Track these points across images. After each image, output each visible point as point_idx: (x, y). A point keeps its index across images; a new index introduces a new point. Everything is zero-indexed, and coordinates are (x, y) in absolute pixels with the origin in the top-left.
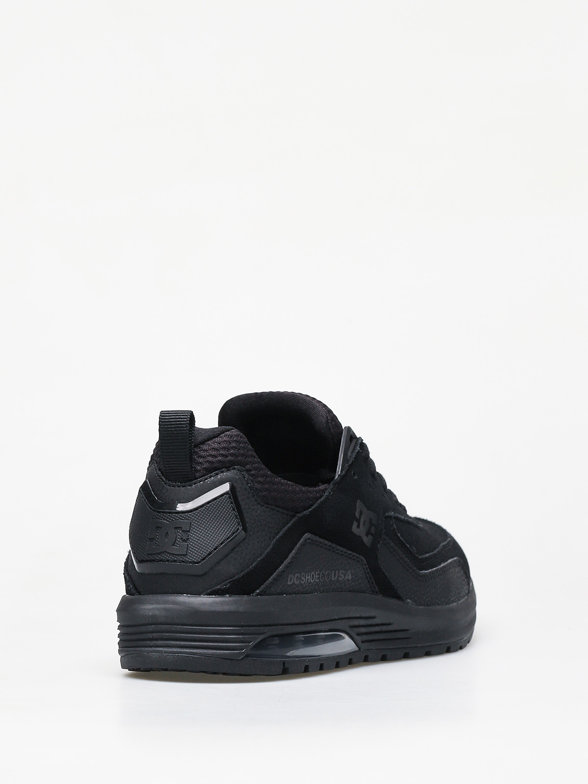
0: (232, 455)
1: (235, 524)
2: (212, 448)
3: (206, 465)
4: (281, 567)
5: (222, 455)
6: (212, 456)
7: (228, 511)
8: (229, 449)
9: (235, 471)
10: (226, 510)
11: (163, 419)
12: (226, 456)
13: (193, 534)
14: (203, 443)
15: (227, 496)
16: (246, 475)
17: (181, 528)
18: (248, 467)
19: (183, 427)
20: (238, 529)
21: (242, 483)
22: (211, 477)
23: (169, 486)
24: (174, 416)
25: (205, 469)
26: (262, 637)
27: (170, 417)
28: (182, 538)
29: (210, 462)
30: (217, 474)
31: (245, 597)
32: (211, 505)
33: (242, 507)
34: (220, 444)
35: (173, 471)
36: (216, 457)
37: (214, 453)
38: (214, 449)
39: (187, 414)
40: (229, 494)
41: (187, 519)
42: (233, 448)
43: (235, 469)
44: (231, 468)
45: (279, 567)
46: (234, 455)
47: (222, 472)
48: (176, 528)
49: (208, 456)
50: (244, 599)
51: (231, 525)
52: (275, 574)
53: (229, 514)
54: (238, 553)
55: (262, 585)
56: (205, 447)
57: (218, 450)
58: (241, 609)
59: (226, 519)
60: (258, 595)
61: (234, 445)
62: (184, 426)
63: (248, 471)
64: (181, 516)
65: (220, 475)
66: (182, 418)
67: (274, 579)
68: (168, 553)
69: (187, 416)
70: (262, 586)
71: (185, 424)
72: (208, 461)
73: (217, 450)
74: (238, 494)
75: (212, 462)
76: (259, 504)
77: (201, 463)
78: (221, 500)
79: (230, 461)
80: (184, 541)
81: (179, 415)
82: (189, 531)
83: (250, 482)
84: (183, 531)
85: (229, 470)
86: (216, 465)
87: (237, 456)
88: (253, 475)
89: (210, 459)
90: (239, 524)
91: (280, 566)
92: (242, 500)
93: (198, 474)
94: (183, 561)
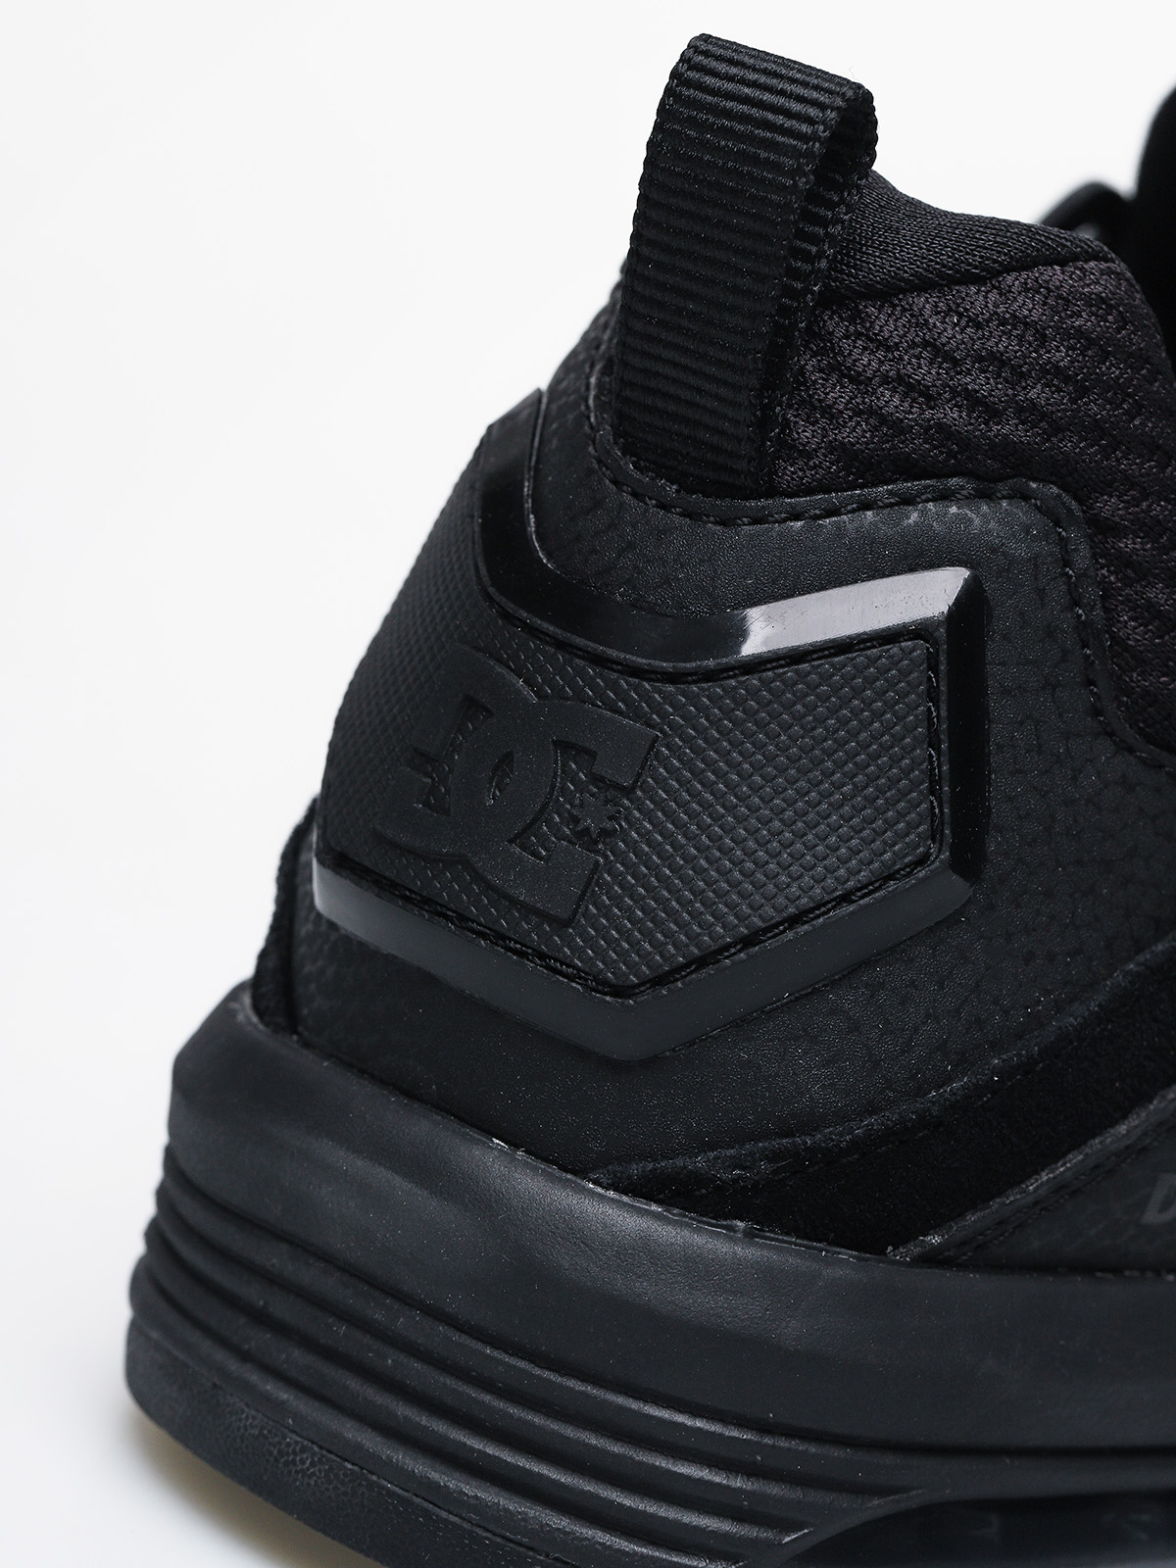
0: (1029, 413)
1: (911, 827)
2: (926, 344)
3: (855, 433)
4: (1123, 1128)
5: (972, 400)
6: (910, 388)
7: (898, 739)
8: (1022, 375)
9: (1021, 513)
10: (887, 728)
11: (688, 83)
12: (993, 414)
13: (649, 815)
14: (887, 293)
15: (919, 649)
16: (1082, 556)
17: (592, 755)
18: (1109, 506)
19: (776, 167)
20: (922, 861)
21: (1041, 593)
22: (865, 506)
23: (615, 482)
24: (754, 84)
25: (842, 452)
26: (876, 1507)
27: (729, 86)
28: (576, 820)
29: (883, 420)
30: (908, 500)
31: (842, 1266)
32: (802, 676)
33: (997, 732)
34: (978, 326)
35: (660, 403)
36: (929, 398)
37: (926, 373)
38: (939, 353)
39: (823, 98)
40: (935, 643)
41: (637, 715)
42: (1053, 374)
43: (1025, 496)
44: (1003, 488)
45: (1114, 1123)
46: (1043, 416)
47: (944, 496)
48: (564, 746)
49: (885, 380)
50: (828, 1272)
51: (890, 825)
52: (1075, 1158)
53: (895, 761)
54: (882, 995)
55: (973, 1206)
56: (886, 323)
57: (955, 362)
58: (792, 1330)
59: (872, 780)
60: (931, 1259)
61: (1061, 356)
62: (789, 162)
63: (1101, 529)
64: (614, 686)
65: (923, 513)
66: (788, 114)
67: (1060, 1188)
68: (478, 877)
69: (822, 107)
70: (971, 1218)
71: (796, 153)
72: (871, 412)
73: (949, 357)
74: (994, 650)
75: (899, 428)
76: (1111, 735)
77: (828, 411)
78: (873, 661)
79: (1004, 449)
80: (583, 836)
81: (782, 93)
82: (628, 792)
83: (1092, 593)
84: (596, 779)
85: (985, 495)
86: (914, 446)
87: (1057, 429)
88: (1123, 562)
89: (891, 402)
90: (934, 835)
91: (1125, 1117)
92: (1006, 692)
93: (790, 472)
94: (542, 956)
